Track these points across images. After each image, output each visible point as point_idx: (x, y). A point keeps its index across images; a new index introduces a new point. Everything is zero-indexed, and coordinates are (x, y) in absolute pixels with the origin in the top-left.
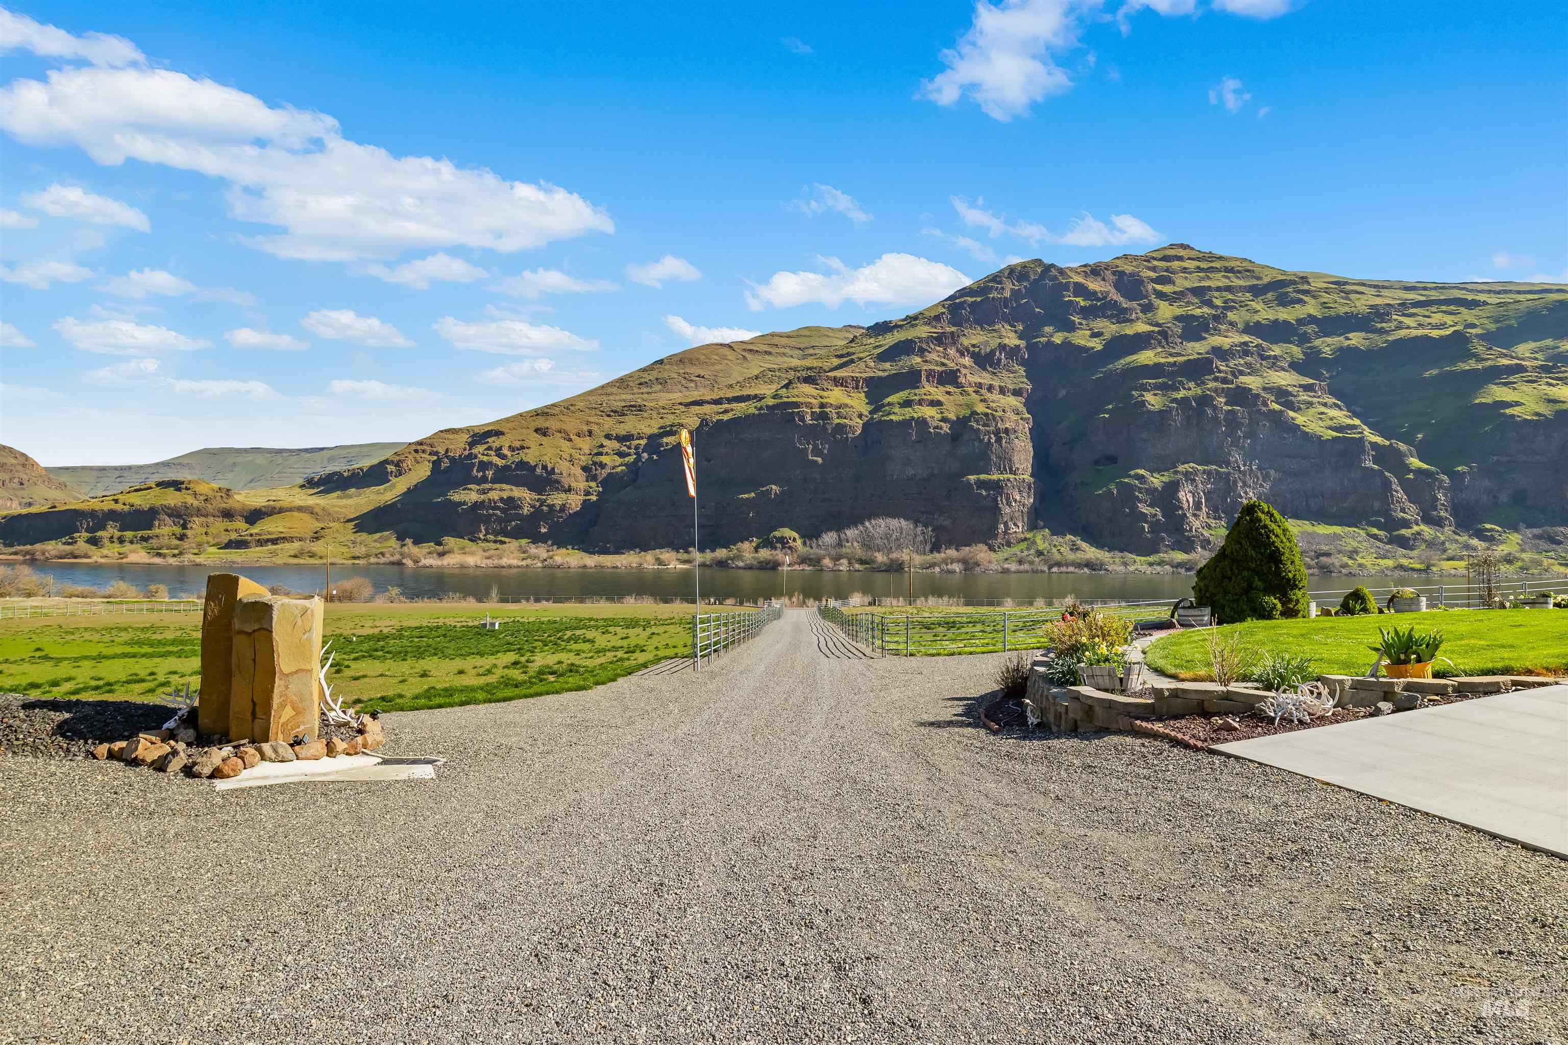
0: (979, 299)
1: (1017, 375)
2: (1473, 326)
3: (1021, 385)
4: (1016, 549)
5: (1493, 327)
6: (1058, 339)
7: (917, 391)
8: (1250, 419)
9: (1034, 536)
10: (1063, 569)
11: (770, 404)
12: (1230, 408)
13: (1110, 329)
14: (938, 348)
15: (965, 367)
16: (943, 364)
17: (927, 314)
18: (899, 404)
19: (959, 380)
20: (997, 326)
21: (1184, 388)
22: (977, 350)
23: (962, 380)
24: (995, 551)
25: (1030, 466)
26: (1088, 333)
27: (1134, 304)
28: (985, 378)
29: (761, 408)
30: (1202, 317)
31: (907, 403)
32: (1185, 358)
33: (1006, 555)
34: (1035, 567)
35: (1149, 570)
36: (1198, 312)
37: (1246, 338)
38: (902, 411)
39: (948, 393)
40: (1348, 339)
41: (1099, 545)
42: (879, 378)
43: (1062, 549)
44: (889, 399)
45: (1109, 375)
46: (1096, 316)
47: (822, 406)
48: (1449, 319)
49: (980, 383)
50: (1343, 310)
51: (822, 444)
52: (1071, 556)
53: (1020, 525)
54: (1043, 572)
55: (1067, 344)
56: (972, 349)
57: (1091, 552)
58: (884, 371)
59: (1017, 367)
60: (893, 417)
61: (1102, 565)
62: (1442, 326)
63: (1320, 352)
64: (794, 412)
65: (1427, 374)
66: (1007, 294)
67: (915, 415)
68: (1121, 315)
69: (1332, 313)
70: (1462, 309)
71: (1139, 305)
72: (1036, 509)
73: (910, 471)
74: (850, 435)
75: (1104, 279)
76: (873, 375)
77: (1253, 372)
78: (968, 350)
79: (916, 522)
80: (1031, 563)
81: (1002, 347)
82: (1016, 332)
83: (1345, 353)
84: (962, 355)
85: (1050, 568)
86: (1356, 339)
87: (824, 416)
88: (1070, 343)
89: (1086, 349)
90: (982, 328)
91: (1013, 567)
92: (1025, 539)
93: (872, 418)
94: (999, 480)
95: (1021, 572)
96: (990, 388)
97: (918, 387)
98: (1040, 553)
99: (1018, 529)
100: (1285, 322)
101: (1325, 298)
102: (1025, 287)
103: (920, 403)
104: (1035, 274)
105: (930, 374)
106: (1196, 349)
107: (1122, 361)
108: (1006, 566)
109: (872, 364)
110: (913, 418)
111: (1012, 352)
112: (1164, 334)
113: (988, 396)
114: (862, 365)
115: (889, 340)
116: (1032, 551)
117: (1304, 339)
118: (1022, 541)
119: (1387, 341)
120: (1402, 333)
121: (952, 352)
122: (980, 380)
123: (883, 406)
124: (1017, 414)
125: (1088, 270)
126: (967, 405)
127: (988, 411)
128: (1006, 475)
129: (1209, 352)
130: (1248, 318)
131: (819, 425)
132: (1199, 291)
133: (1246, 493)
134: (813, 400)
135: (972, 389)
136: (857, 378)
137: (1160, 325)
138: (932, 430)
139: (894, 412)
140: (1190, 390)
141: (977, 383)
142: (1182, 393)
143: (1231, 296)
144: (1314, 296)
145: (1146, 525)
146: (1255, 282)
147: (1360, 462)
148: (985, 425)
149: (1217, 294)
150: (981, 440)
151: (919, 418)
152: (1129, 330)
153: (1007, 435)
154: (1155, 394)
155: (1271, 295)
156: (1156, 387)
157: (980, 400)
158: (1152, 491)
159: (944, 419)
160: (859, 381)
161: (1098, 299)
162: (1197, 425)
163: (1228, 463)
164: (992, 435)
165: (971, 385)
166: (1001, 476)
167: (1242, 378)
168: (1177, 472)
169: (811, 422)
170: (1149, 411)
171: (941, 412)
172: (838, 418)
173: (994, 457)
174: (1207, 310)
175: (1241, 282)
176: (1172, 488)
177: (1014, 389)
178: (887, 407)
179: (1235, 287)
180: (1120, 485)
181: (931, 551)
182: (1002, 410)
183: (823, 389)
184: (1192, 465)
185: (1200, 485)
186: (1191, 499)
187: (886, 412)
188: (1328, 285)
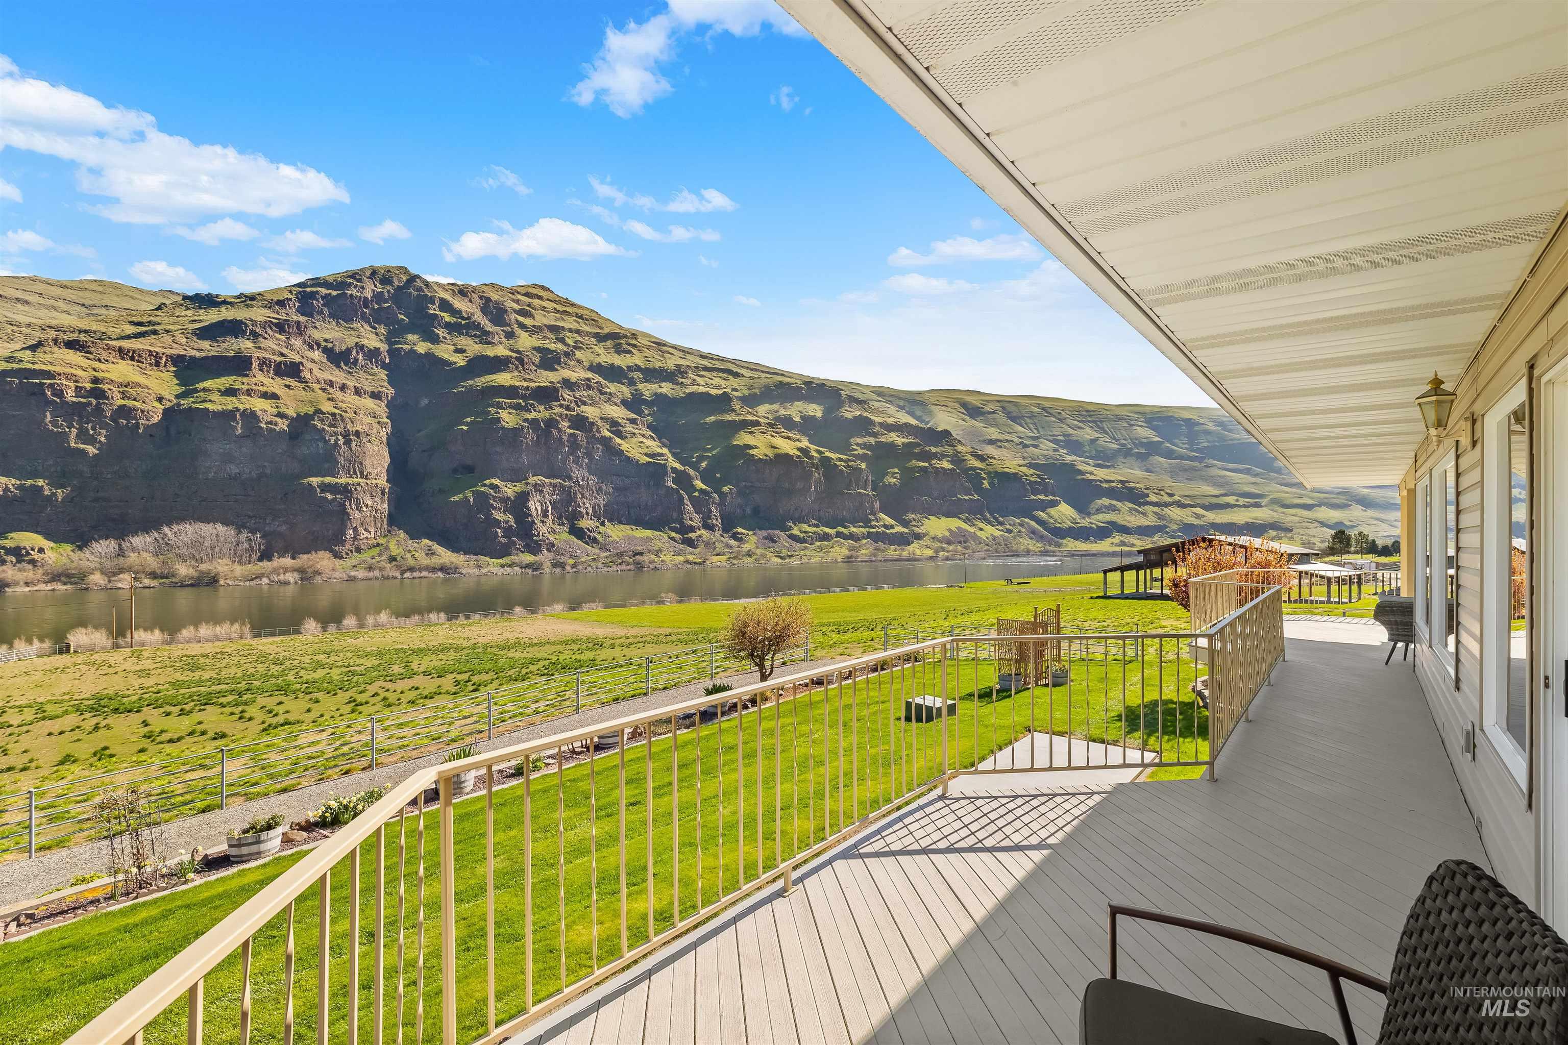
0: (334, 293)
1: (376, 378)
2: (735, 390)
3: (380, 389)
4: (366, 556)
5: (747, 392)
6: (422, 348)
7: (245, 379)
8: (588, 442)
9: (388, 542)
10: (416, 574)
12: (572, 431)
13: (474, 348)
14: (278, 336)
15: (313, 361)
16: (282, 354)
17: (268, 296)
18: (219, 391)
19: (303, 374)
20: (354, 325)
21: (535, 411)
22: (330, 345)
23: (306, 374)
24: (341, 558)
25: (384, 471)
26: (452, 348)
27: (499, 329)
28: (338, 376)
30: (555, 351)
31: (231, 392)
32: (538, 385)
33: (354, 562)
34: (385, 574)
35: (500, 571)
36: (552, 346)
37: (590, 375)
38: (224, 399)
39: (288, 387)
40: (661, 387)
41: (455, 549)
42: (192, 358)
43: (417, 555)
44: (207, 384)
45: (470, 391)
46: (461, 334)
47: (95, 380)
48: (723, 383)
49: (331, 381)
50: (658, 365)
51: (94, 428)
52: (425, 561)
53: (372, 530)
54: (395, 578)
55: (429, 356)
56: (324, 344)
57: (446, 556)
58: (200, 350)
59: (377, 370)
60: (209, 406)
61: (456, 568)
62: (718, 387)
63: (642, 394)
64: (43, 384)
65: (708, 420)
66: (368, 294)
67: (241, 407)
68: (484, 337)
69: (651, 365)
70: (731, 377)
71: (502, 331)
72: (390, 515)
73: (233, 469)
74: (141, 421)
75: (470, 301)
76: (182, 353)
77: (594, 403)
78: (319, 345)
79: (240, 527)
80: (381, 569)
81: (360, 347)
82: (377, 334)
83: (659, 398)
84: (311, 347)
85: (402, 574)
86: (666, 388)
87: (98, 394)
88: (433, 354)
89: (449, 363)
90: (337, 324)
91: (361, 574)
92: (378, 545)
93: (178, 405)
94: (348, 484)
95: (370, 579)
96: (343, 388)
97: (247, 376)
98: (393, 559)
99: (370, 534)
100: (619, 367)
101: (647, 352)
102: (389, 291)
103: (249, 393)
104: (399, 280)
105: (264, 364)
106: (547, 378)
107: (482, 379)
108: (353, 574)
109: (184, 340)
110: (238, 410)
111: (372, 354)
112: (521, 361)
113: (339, 395)
114: (168, 339)
115: (211, 317)
116: (384, 558)
117: (632, 382)
118: (374, 546)
119: (685, 393)
120: (694, 388)
121: (297, 342)
122: (331, 378)
123: (196, 391)
124: (375, 417)
125: (455, 289)
126: (311, 402)
127: (337, 411)
128: (355, 480)
129: (559, 383)
130: (592, 359)
131: (90, 404)
132: (554, 329)
133: (584, 503)
134: (80, 373)
135: (319, 386)
136: (157, 353)
137: (518, 352)
138: (263, 425)
139: (210, 401)
140: (540, 413)
141: (325, 381)
142: (532, 415)
143: (579, 338)
144: (639, 350)
145: (499, 531)
146: (598, 331)
147: (664, 482)
148: (331, 425)
149: (569, 334)
150: (326, 442)
151: (245, 410)
152: (490, 352)
153: (358, 437)
154: (510, 413)
155: (609, 343)
156: (511, 406)
157: (329, 399)
158: (505, 500)
159: (281, 415)
160: (161, 358)
161: (463, 318)
162: (545, 444)
163: (570, 478)
164: (340, 437)
165: (318, 382)
166: (350, 481)
167: (583, 408)
168: (527, 484)
169: (74, 399)
170: (503, 427)
171: (277, 407)
172: (123, 398)
173: (341, 460)
174: (560, 346)
175: (588, 329)
176: (523, 497)
177: (373, 393)
178: (202, 394)
179: (583, 331)
180: (477, 494)
181: (260, 559)
182: (355, 413)
183: (100, 361)
184: (540, 478)
185: (547, 496)
186: (539, 508)
187: (200, 400)
188: (649, 343)
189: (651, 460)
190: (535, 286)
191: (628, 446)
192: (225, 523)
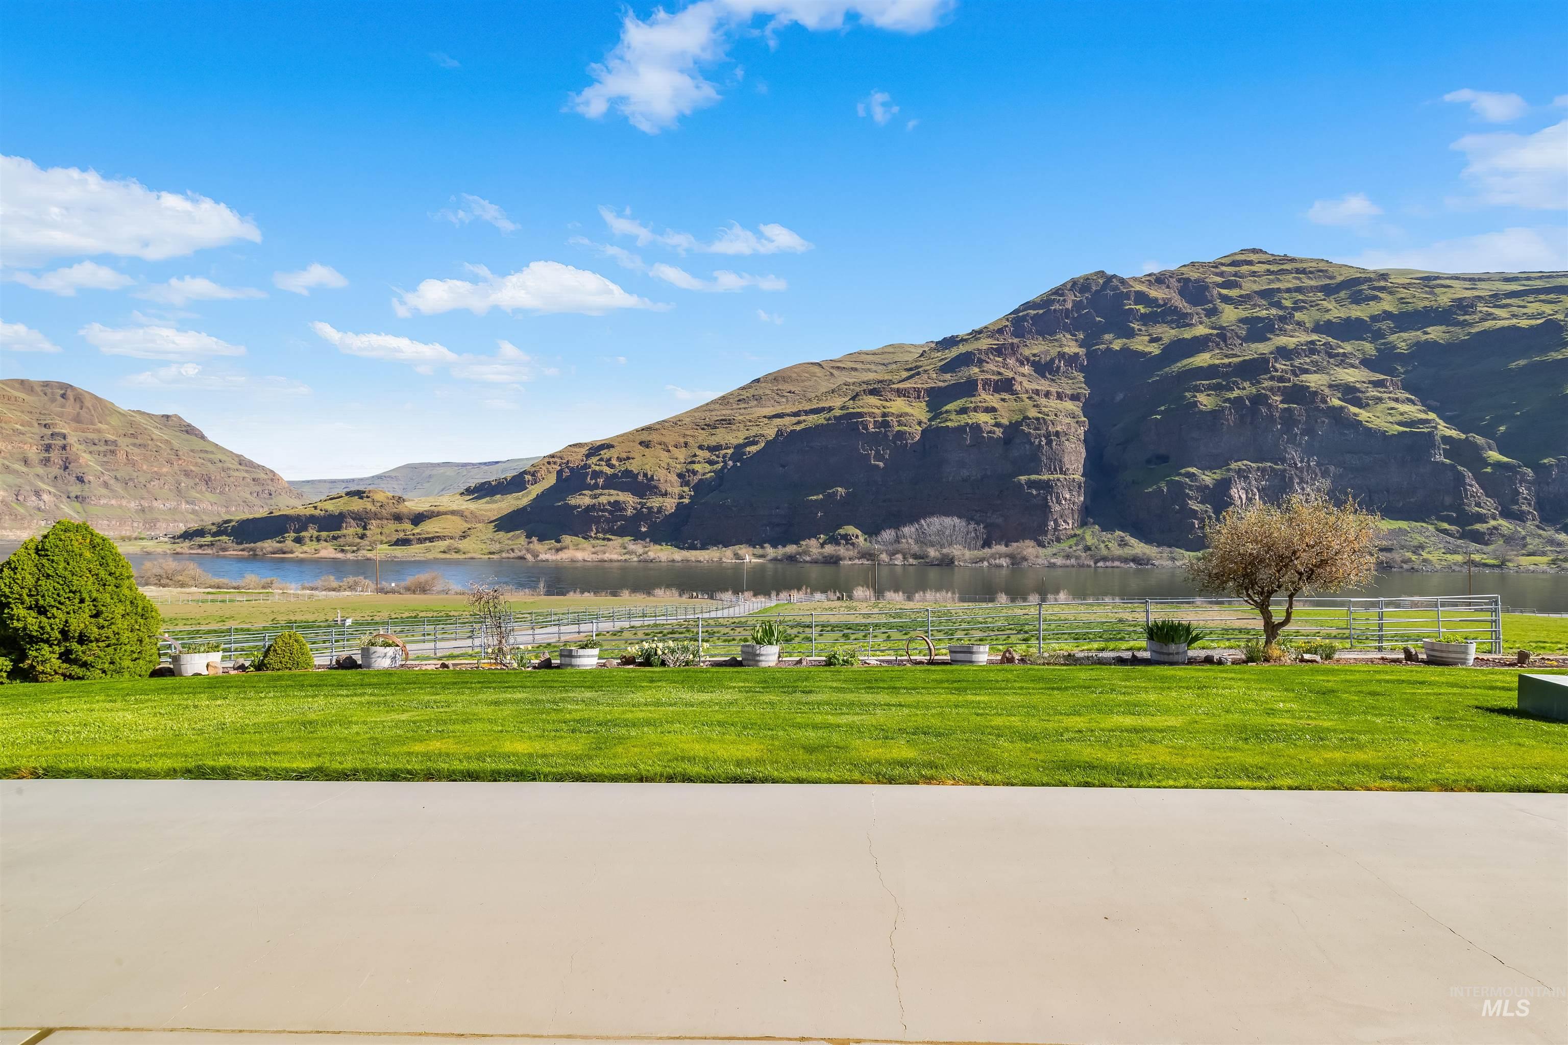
0: (1041, 312)
1: (1075, 381)
3: (1079, 391)
4: (1064, 545)
6: (1117, 345)
7: (973, 399)
8: (1308, 416)
9: (1084, 533)
10: (1109, 564)
11: (838, 414)
12: (1286, 406)
13: (1168, 333)
14: (997, 359)
15: (1024, 375)
16: (999, 373)
17: (992, 328)
19: (1014, 388)
20: (1058, 336)
21: (1239, 388)
22: (1037, 359)
23: (1017, 387)
24: (1044, 547)
25: (1081, 466)
27: (1199, 309)
28: (1043, 385)
29: (830, 419)
30: (1268, 318)
31: (963, 411)
32: (1241, 359)
33: (1055, 550)
34: (1081, 562)
36: (1264, 313)
37: (1315, 337)
38: (959, 417)
39: (1003, 400)
40: (1426, 333)
41: (1148, 541)
42: (939, 388)
43: (1110, 545)
44: (947, 407)
45: (1164, 378)
46: (1156, 323)
47: (884, 415)
48: (1546, 308)
49: (1037, 390)
50: (1421, 305)
51: (883, 450)
52: (1118, 551)
53: (1070, 522)
54: (1089, 566)
55: (1125, 350)
57: (1138, 547)
58: (944, 381)
59: (1076, 374)
60: (949, 424)
61: (1149, 560)
62: (1537, 316)
63: (1395, 347)
64: (858, 421)
65: (1513, 365)
66: (1069, 305)
67: (970, 422)
68: (1181, 320)
69: (1410, 308)
71: (1203, 309)
72: (1086, 508)
73: (965, 473)
74: (909, 441)
75: (1168, 287)
76: (933, 385)
77: (1319, 369)
78: (1028, 361)
79: (969, 519)
80: (1077, 558)
81: (1061, 355)
82: (1076, 341)
83: (1422, 349)
84: (1022, 364)
85: (1095, 563)
86: (1435, 333)
87: (885, 424)
88: (1128, 348)
89: (1143, 354)
90: (1044, 338)
91: (1059, 561)
92: (1075, 535)
93: (930, 426)
94: (1049, 480)
95: (1068, 566)
96: (1047, 395)
97: (974, 396)
98: (1087, 549)
99: (1068, 526)
100: (1359, 320)
101: (1403, 293)
102: (1087, 298)
103: (975, 410)
104: (1097, 285)
105: (986, 383)
106: (1255, 350)
107: (1179, 364)
108: (1052, 561)
109: (935, 376)
110: (967, 424)
111: (1072, 360)
112: (1224, 337)
113: (1043, 401)
114: (925, 376)
115: (954, 352)
116: (1080, 547)
117: (1378, 335)
118: (1072, 537)
119: (1469, 334)
120: (1488, 324)
121: (1011, 361)
122: (1037, 387)
123: (941, 413)
124: (1074, 418)
125: (1152, 279)
126: (1020, 411)
127: (1040, 416)
128: (1056, 476)
129: (1271, 353)
130: (1318, 317)
131: (881, 432)
132: (1266, 294)
133: (1303, 489)
134: (876, 411)
135: (1027, 396)
136: (919, 388)
137: (1222, 328)
138: (985, 435)
139: (950, 420)
140: (1245, 390)
141: (1033, 390)
142: (1236, 393)
143: (1300, 297)
144: (1391, 293)
145: (1196, 522)
146: (1328, 282)
147: (1430, 455)
148: (1036, 429)
149: (1286, 295)
150: (1032, 444)
151: (973, 424)
152: (1187, 334)
153: (1058, 437)
154: (1208, 395)
155: (1343, 294)
156: (1209, 388)
157: (1034, 406)
158: (1203, 488)
159: (997, 425)
160: (921, 392)
161: (1159, 306)
162: (1251, 423)
163: (1283, 460)
164: (1043, 439)
165: (1027, 392)
166: (1051, 477)
167: (1304, 377)
168: (1229, 470)
169: (873, 430)
170: (1201, 411)
171: (995, 418)
172: (899, 426)
173: (1044, 459)
174: (1274, 311)
175: (1313, 283)
176: (1224, 485)
177: (1072, 395)
178: (945, 415)
179: (1306, 288)
180: (1170, 484)
181: (983, 547)
182: (1056, 415)
183: (887, 401)
184: (1245, 462)
185: (1254, 482)
186: (1244, 497)
187: (943, 420)
188: (1408, 281)
189: (1408, 430)
190: (1243, 252)
191: (1370, 415)
192: (959, 517)
